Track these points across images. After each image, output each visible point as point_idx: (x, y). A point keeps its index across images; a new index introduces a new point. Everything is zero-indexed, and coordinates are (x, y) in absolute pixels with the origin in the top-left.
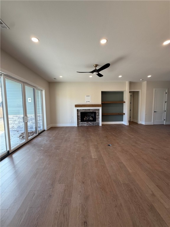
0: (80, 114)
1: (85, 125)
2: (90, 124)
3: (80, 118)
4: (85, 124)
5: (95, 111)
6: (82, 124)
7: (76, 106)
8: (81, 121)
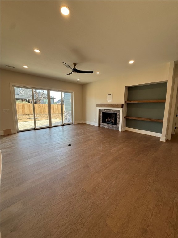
0: (101, 114)
1: (106, 127)
2: (110, 127)
3: (102, 119)
4: (106, 125)
5: (116, 112)
6: (102, 125)
7: (98, 106)
8: (102, 122)
